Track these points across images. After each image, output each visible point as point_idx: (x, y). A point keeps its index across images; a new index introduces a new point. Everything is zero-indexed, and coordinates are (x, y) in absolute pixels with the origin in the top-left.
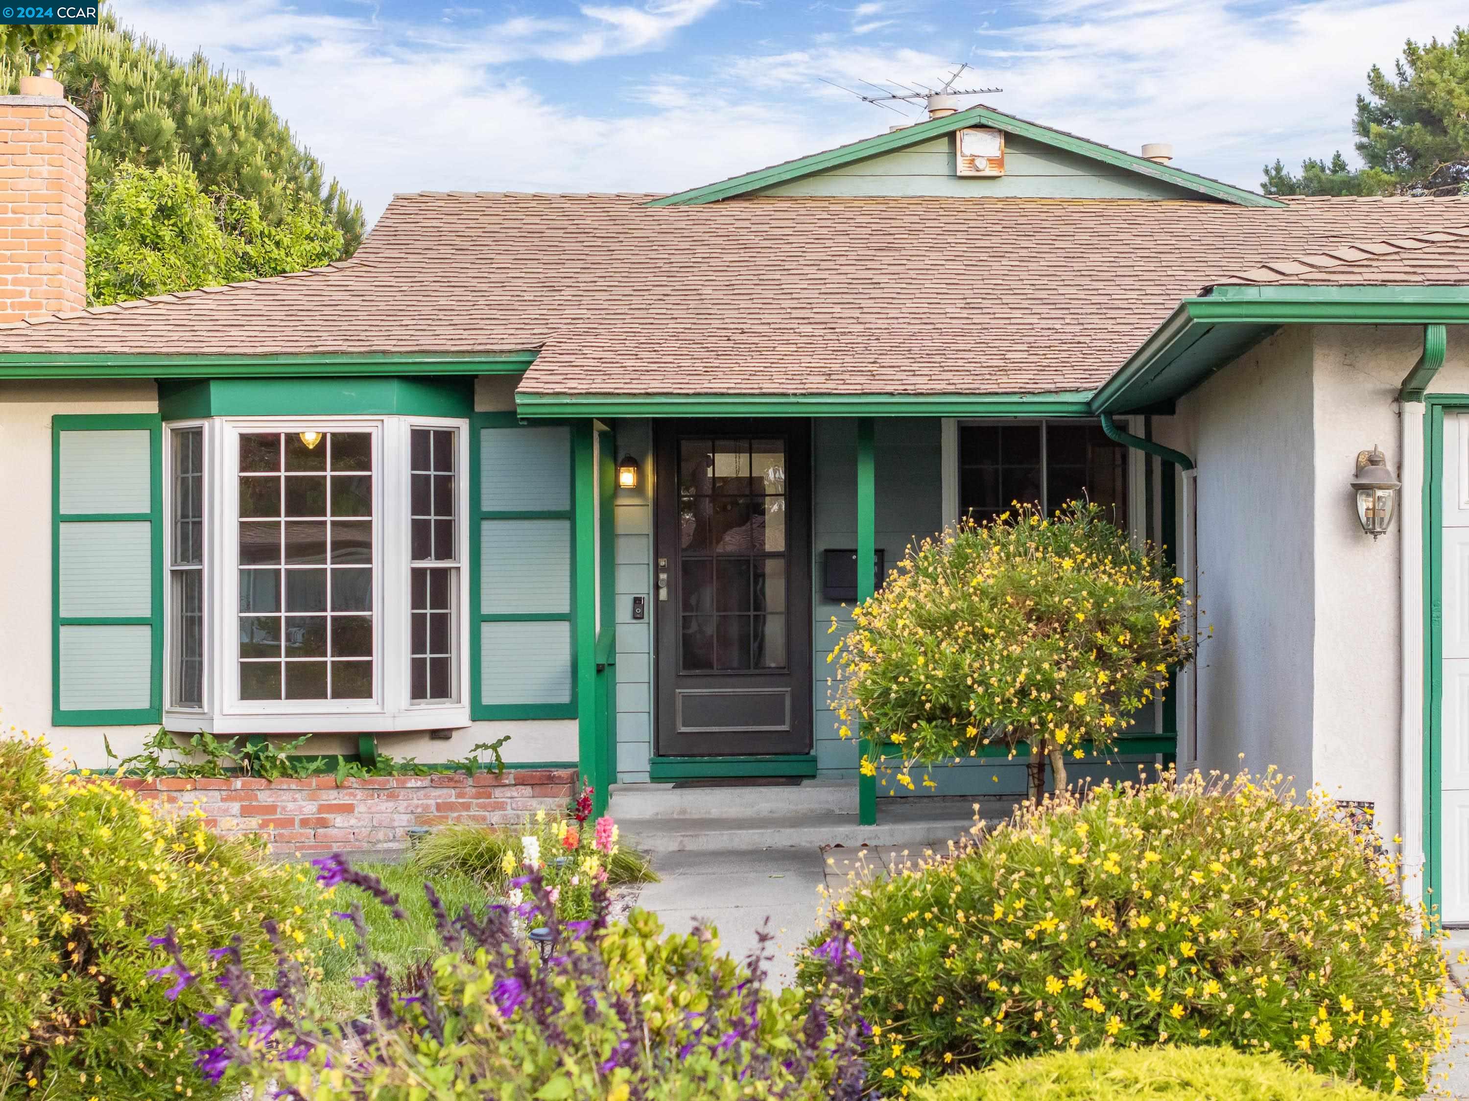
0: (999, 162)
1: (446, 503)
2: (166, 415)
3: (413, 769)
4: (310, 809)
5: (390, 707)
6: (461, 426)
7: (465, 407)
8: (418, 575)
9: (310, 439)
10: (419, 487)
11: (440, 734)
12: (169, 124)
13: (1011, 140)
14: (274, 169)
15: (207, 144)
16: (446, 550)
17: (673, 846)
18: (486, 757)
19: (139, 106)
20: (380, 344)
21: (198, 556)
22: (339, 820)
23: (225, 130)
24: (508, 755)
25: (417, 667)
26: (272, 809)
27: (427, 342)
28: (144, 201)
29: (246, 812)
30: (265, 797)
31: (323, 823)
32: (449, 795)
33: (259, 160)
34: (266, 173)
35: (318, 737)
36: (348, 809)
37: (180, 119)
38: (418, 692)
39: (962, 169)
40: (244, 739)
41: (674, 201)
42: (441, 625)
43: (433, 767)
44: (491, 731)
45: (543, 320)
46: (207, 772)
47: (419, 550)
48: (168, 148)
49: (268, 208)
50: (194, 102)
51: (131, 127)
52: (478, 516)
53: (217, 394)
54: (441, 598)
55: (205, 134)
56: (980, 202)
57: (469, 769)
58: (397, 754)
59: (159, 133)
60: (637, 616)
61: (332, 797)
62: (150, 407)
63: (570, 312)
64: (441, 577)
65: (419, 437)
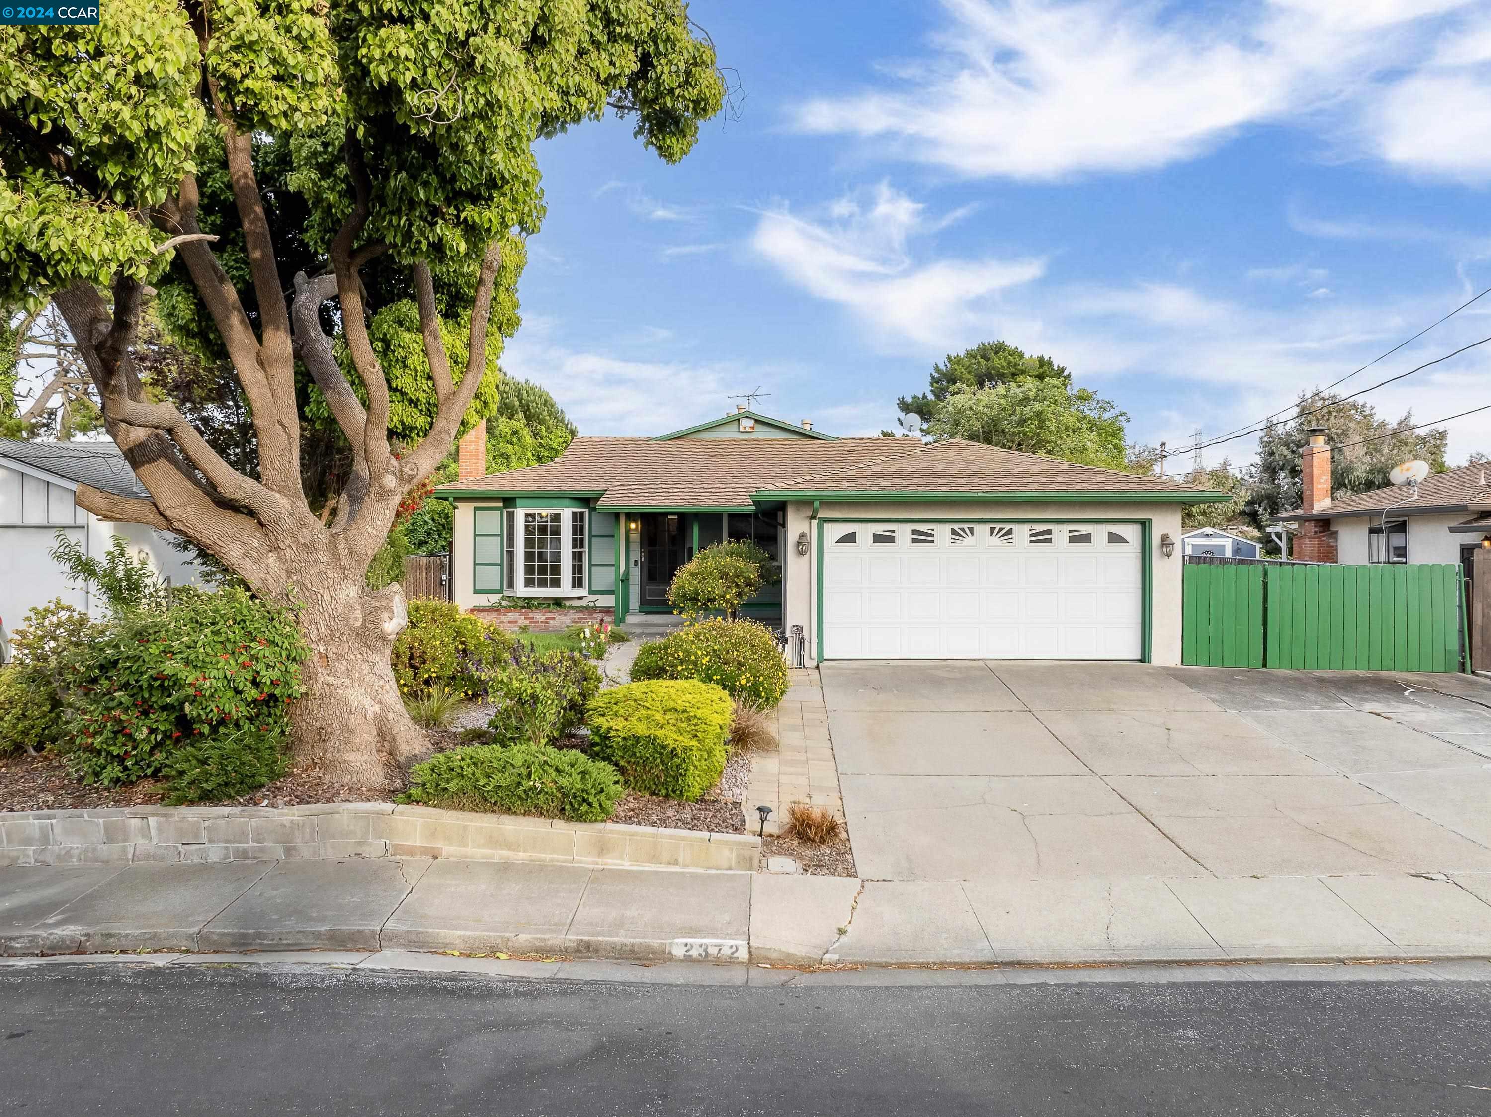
0: (753, 428)
1: (582, 532)
2: (505, 507)
3: (571, 608)
4: (543, 618)
5: (566, 590)
6: (587, 510)
7: (588, 506)
8: (574, 553)
9: (544, 514)
10: (574, 529)
11: (580, 598)
12: (517, 403)
13: (757, 421)
14: (549, 416)
15: (529, 409)
16: (582, 545)
17: (641, 631)
18: (592, 605)
19: (508, 398)
20: (564, 488)
21: (513, 547)
22: (551, 622)
23: (534, 404)
24: (598, 604)
25: (573, 579)
26: (533, 618)
27: (577, 487)
28: (508, 430)
29: (526, 619)
30: (531, 615)
31: (547, 623)
32: (581, 615)
33: (545, 413)
34: (547, 418)
35: (545, 598)
36: (554, 619)
37: (520, 401)
38: (573, 586)
39: (742, 430)
40: (526, 598)
41: (656, 440)
42: (580, 567)
43: (577, 607)
44: (593, 597)
45: (610, 480)
46: (516, 607)
47: (574, 546)
48: (517, 411)
49: (548, 428)
50: (525, 396)
51: (505, 404)
52: (591, 536)
53: (518, 501)
54: (580, 559)
55: (528, 406)
56: (746, 440)
57: (587, 608)
58: (568, 603)
59: (514, 406)
60: (636, 565)
61: (549, 615)
62: (501, 504)
63: (619, 477)
64: (580, 554)
65: (574, 514)
